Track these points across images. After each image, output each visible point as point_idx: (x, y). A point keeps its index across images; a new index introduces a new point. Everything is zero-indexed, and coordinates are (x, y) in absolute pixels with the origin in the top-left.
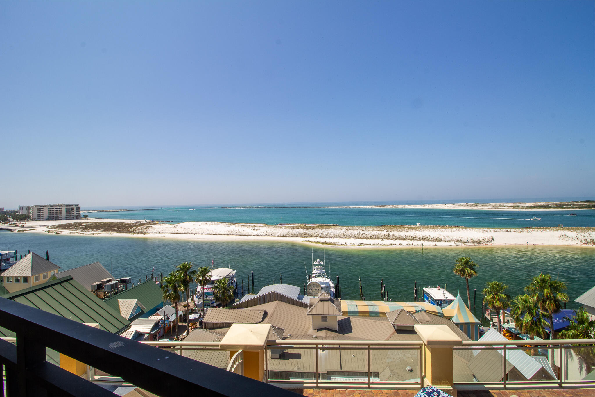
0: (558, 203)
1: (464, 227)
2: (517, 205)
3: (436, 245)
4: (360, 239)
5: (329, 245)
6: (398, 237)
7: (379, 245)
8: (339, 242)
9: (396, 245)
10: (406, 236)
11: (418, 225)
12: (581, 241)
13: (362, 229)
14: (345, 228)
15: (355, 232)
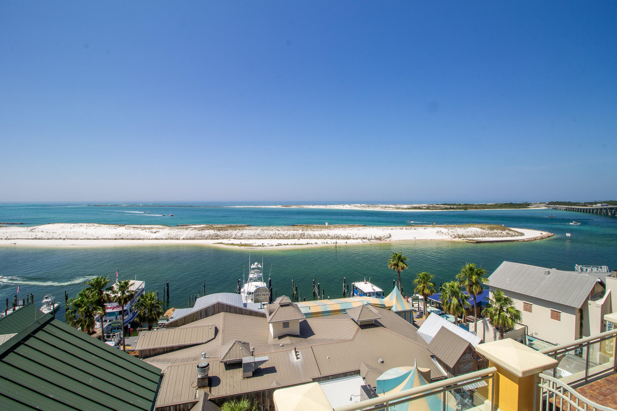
0: (426, 205)
1: (364, 226)
2: (398, 206)
3: (347, 243)
4: (276, 239)
5: (246, 247)
6: (312, 236)
7: (296, 245)
8: (255, 243)
9: (312, 244)
10: (320, 235)
11: (327, 225)
12: (451, 236)
13: (278, 229)
14: (260, 228)
15: (271, 233)
